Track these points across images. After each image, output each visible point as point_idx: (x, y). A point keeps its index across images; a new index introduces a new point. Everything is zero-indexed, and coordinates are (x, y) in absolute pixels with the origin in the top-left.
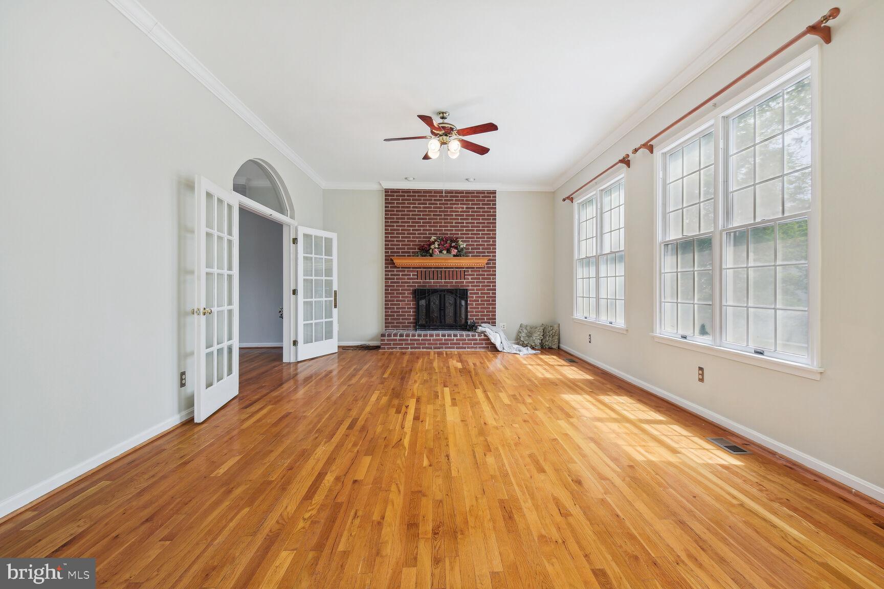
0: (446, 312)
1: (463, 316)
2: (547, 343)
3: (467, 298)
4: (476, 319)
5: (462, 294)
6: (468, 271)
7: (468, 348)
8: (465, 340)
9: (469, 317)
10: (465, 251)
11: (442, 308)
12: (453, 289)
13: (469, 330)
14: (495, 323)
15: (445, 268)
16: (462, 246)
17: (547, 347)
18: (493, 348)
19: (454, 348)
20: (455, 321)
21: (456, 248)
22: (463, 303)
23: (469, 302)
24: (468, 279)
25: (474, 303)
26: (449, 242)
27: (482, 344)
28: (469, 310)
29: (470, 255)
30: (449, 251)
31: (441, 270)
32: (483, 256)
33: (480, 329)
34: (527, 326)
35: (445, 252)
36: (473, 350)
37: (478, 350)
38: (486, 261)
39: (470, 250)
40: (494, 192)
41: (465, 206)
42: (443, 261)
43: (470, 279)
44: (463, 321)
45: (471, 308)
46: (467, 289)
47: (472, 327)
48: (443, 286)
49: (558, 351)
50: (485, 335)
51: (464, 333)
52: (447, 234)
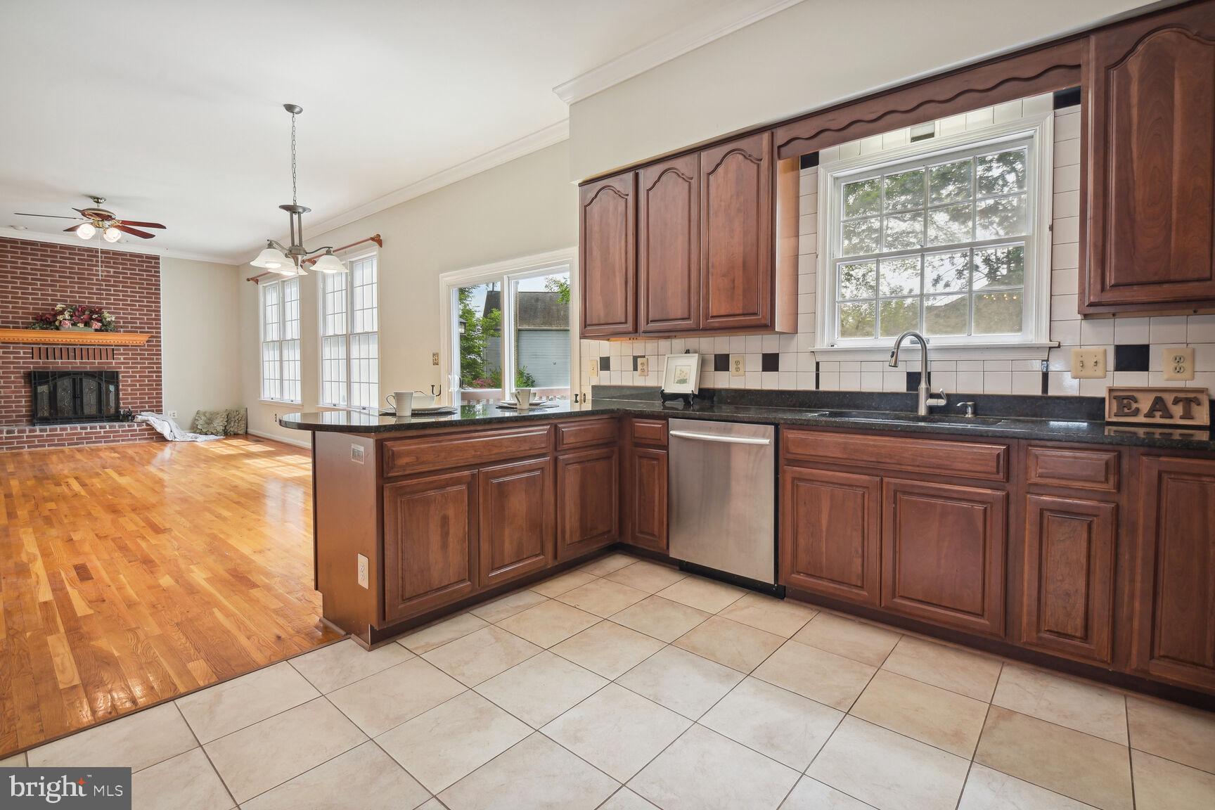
0: (85, 401)
1: (112, 404)
2: (232, 429)
3: (118, 383)
4: (132, 407)
5: (113, 377)
6: (119, 350)
7: (123, 440)
8: (118, 431)
9: (122, 405)
10: (113, 324)
11: (77, 396)
12: (95, 372)
13: (122, 421)
14: (161, 410)
15: (81, 345)
16: (108, 319)
17: (232, 433)
18: (161, 438)
19: (101, 442)
20: (100, 410)
21: (100, 321)
22: (112, 388)
23: (121, 387)
24: (120, 359)
25: (129, 389)
26: (87, 313)
27: (144, 435)
28: (121, 396)
29: (122, 330)
30: (87, 324)
31: (75, 347)
32: (141, 332)
33: (139, 418)
34: (205, 412)
35: (81, 325)
36: (131, 442)
37: (138, 442)
38: (147, 339)
39: (121, 324)
40: (157, 258)
41: (112, 270)
42: (79, 337)
43: (122, 359)
44: (112, 411)
45: (123, 394)
46: (117, 372)
47: (129, 417)
48: (78, 367)
49: (246, 435)
50: (148, 425)
51: (116, 424)
52: (85, 302)
